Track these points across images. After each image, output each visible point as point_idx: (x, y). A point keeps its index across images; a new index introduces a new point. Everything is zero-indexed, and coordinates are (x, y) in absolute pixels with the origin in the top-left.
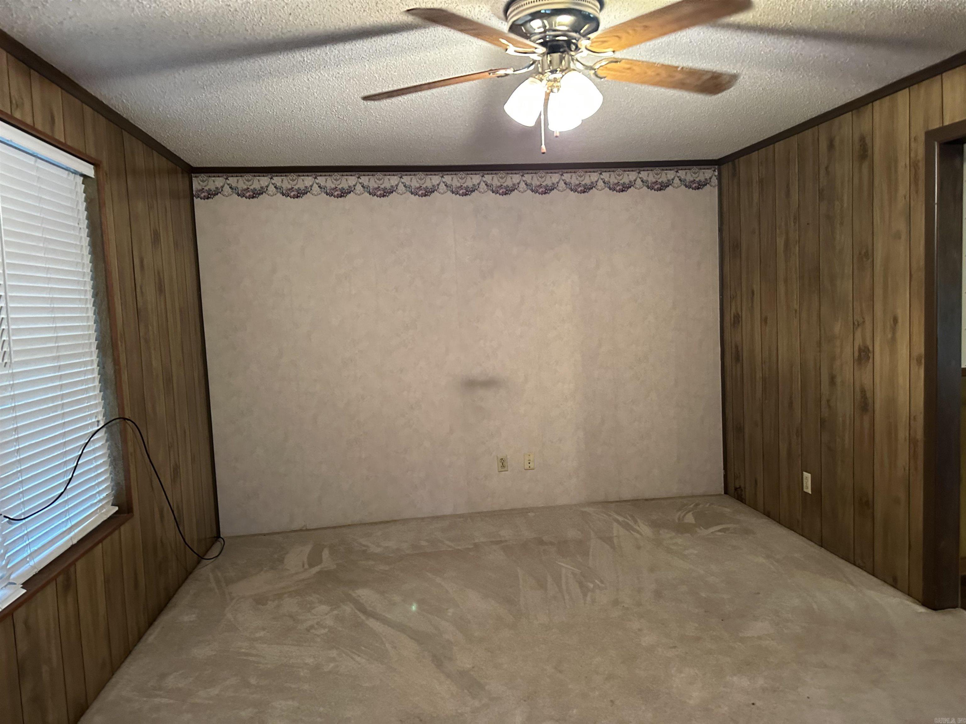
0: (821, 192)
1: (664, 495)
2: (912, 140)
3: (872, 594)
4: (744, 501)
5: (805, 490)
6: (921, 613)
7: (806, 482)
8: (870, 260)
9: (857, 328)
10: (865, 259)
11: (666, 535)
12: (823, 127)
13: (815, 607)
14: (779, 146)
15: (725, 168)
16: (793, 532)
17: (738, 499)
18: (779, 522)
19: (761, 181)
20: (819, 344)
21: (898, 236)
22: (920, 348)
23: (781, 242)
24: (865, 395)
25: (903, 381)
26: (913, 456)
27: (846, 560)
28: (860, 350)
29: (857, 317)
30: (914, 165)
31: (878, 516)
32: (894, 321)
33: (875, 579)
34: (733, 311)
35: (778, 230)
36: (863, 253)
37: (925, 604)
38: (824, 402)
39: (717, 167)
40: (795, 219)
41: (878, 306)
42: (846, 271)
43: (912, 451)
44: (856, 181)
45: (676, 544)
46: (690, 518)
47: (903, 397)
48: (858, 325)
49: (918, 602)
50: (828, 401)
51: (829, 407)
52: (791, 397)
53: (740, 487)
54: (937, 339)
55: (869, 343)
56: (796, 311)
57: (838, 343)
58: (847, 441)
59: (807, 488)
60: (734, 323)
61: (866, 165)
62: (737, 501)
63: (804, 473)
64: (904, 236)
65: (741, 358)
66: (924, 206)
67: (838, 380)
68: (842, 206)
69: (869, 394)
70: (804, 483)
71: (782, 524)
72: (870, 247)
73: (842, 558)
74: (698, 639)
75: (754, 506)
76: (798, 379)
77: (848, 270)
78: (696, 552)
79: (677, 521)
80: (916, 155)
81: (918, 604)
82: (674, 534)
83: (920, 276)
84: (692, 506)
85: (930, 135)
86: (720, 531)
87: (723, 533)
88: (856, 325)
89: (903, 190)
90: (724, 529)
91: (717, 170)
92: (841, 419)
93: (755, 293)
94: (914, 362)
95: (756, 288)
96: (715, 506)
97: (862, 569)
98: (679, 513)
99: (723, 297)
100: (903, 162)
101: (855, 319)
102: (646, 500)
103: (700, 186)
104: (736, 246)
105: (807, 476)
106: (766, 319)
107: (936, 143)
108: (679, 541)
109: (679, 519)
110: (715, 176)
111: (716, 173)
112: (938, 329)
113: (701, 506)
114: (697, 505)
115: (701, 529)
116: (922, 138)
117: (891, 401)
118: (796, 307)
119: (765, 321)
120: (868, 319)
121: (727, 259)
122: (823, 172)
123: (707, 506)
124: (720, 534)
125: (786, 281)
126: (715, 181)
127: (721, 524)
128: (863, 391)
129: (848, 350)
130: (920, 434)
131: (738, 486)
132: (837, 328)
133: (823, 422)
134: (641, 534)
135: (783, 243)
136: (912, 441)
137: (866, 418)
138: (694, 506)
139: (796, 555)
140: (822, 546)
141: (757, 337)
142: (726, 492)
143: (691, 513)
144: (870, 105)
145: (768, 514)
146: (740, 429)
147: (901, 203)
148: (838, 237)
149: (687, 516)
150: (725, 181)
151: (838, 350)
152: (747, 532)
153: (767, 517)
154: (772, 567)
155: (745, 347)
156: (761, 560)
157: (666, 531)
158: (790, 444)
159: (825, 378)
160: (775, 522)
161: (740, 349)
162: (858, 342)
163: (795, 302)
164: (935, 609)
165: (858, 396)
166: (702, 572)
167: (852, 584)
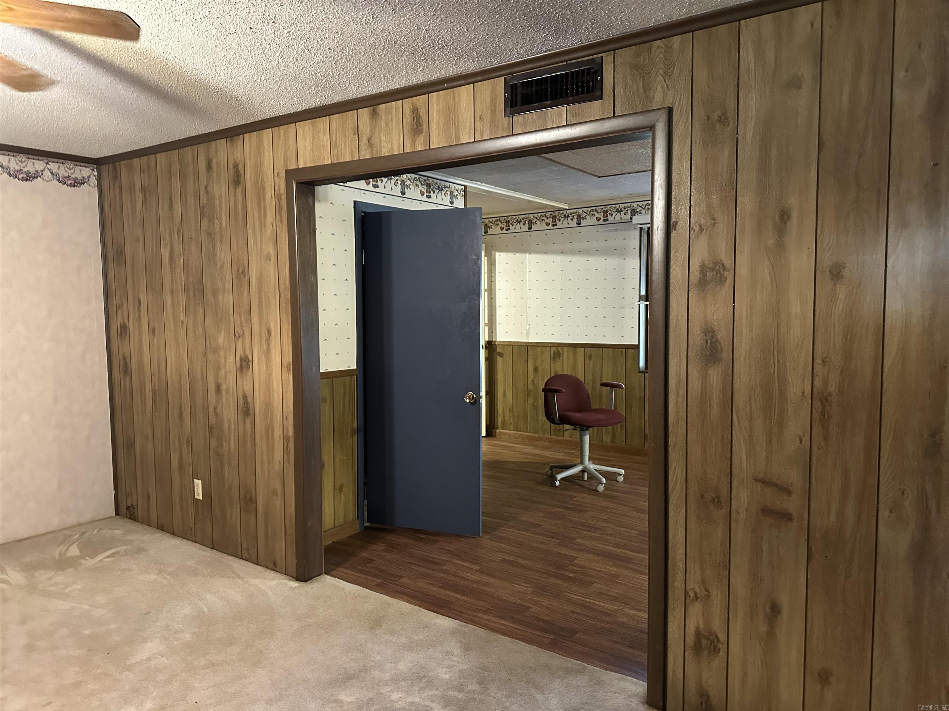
0: (202, 209)
1: (42, 531)
2: (276, 175)
3: (256, 581)
4: (136, 519)
5: (196, 497)
6: (295, 587)
7: (197, 489)
8: (247, 277)
9: (238, 339)
10: (242, 276)
11: (42, 576)
12: (202, 147)
13: (206, 610)
14: (161, 157)
15: (104, 168)
16: (186, 540)
17: (130, 519)
18: (173, 533)
19: (144, 190)
20: (205, 355)
21: (268, 258)
22: (289, 358)
23: (165, 253)
24: (247, 400)
25: (276, 386)
26: (286, 450)
27: (235, 556)
28: (241, 359)
29: (238, 330)
30: (278, 197)
31: (260, 508)
32: (268, 333)
33: (259, 567)
34: (120, 320)
35: (162, 242)
36: (240, 271)
37: (298, 579)
38: (211, 410)
39: (96, 166)
40: (178, 231)
41: (255, 320)
42: (227, 286)
43: (285, 448)
44: (232, 202)
45: (56, 584)
46: (74, 551)
47: (277, 400)
48: (239, 337)
49: (292, 578)
50: (215, 409)
51: (216, 414)
52: (181, 408)
53: (132, 506)
54: (301, 349)
55: (248, 353)
56: (182, 322)
57: (222, 353)
58: (232, 444)
59: (198, 494)
60: (121, 334)
61: (239, 190)
62: (130, 520)
63: (195, 480)
64: (273, 259)
65: (129, 371)
66: (287, 234)
67: (224, 387)
68: (221, 225)
69: (250, 400)
70: (196, 490)
71: (175, 535)
72: (246, 266)
73: (232, 555)
74: (79, 684)
75: (148, 523)
76: (187, 390)
77: (228, 286)
78: (79, 587)
79: (57, 558)
80: (279, 189)
81: (292, 581)
82: (53, 573)
83: (287, 294)
84: (77, 536)
85: (290, 174)
86: (108, 557)
87: (112, 559)
88: (238, 336)
89: (270, 217)
90: (114, 553)
91: (96, 170)
92: (227, 424)
93: (142, 303)
94: (285, 369)
95: (143, 298)
96: (105, 531)
97: (248, 561)
98: (61, 547)
99: (108, 305)
100: (270, 193)
101: (236, 331)
102: (19, 541)
103: (77, 183)
104: (121, 253)
105: (198, 483)
106: (154, 329)
107: (294, 181)
108: (60, 579)
109: (60, 554)
110: (94, 176)
111: (96, 174)
112: (302, 340)
113: (87, 534)
114: (83, 534)
115: (87, 560)
116: (283, 175)
117: (268, 405)
118: (183, 318)
119: (153, 331)
120: (247, 332)
121: (111, 266)
122: (202, 189)
123: (95, 532)
124: (109, 559)
125: (172, 292)
126: (94, 181)
127: (111, 549)
128: (245, 397)
129: (231, 360)
130: (291, 432)
131: (130, 505)
132: (221, 339)
133: (211, 428)
134: (10, 584)
135: (167, 254)
136: (285, 438)
137: (248, 421)
138: (80, 535)
139: (189, 563)
140: (213, 549)
141: (146, 349)
142: (117, 514)
143: (75, 544)
144: (241, 136)
145: (161, 528)
146: (131, 445)
147: (269, 230)
148: (218, 254)
149: (70, 549)
150: (105, 182)
151: (222, 361)
152: (140, 550)
153: (161, 531)
154: (164, 581)
155: (133, 357)
156: (153, 577)
157: (42, 572)
158: (181, 453)
159: (212, 387)
160: (168, 534)
161: (128, 360)
162: (239, 352)
163: (182, 314)
164: (305, 581)
165: (241, 402)
166: (86, 607)
167: (239, 577)
